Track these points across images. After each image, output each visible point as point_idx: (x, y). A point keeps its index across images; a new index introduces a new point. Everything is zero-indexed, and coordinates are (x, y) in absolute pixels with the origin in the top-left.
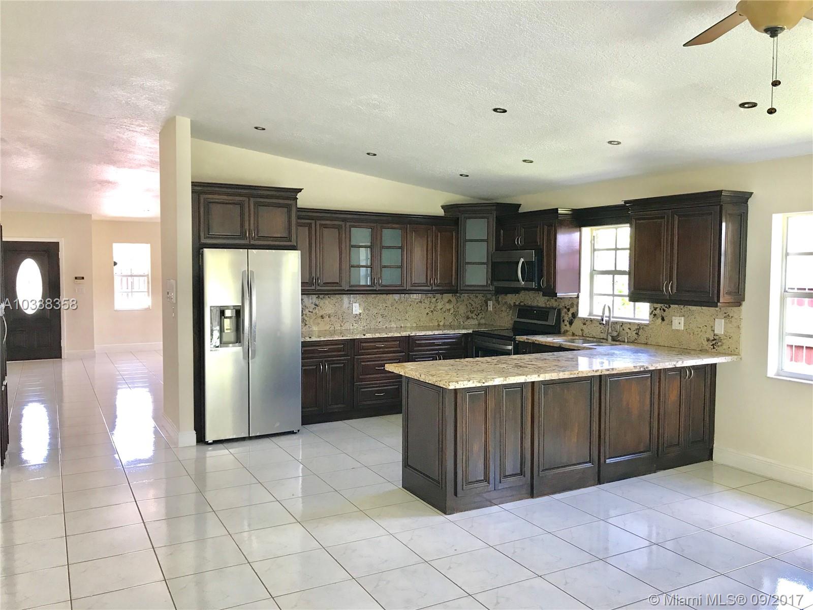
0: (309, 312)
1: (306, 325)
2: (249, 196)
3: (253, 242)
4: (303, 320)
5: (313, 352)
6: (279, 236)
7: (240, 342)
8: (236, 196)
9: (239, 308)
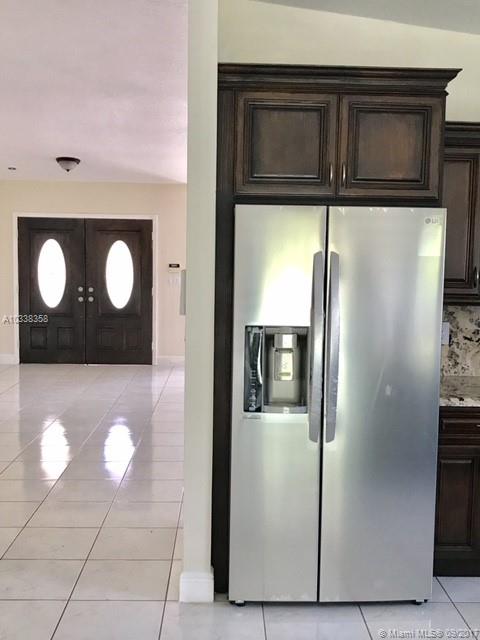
0: (466, 338)
1: (457, 364)
2: (340, 91)
3: (343, 193)
4: (452, 355)
5: (464, 428)
6: (400, 176)
7: (305, 404)
8: (312, 93)
9: (303, 332)
